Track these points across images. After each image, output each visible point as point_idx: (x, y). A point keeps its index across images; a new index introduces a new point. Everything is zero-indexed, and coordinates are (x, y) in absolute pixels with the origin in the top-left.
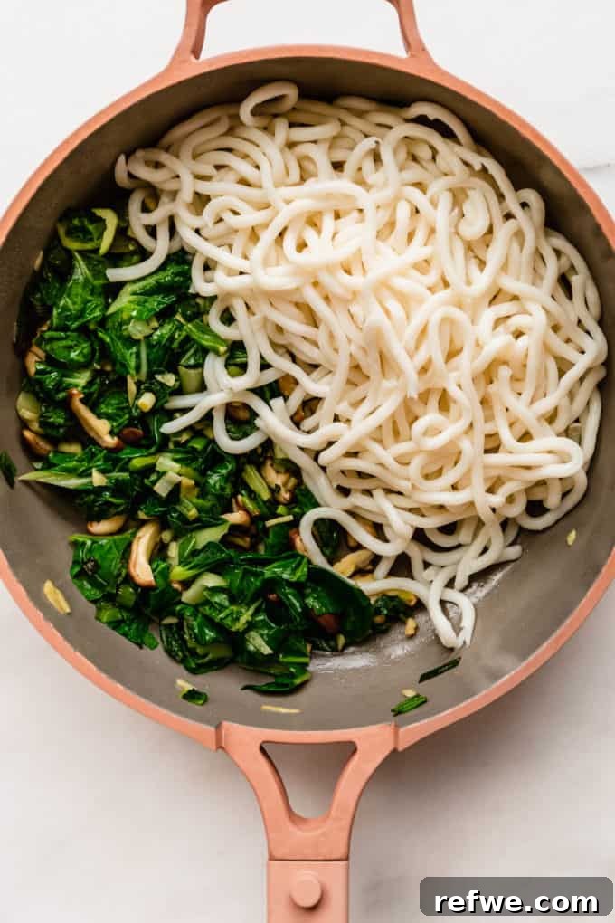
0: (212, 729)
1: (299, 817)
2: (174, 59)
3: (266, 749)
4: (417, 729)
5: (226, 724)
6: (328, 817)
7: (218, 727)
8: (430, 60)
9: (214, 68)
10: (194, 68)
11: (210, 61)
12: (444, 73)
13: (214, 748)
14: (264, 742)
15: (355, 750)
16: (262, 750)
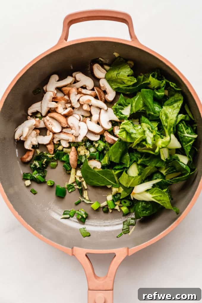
0: (71, 249)
1: (98, 277)
2: (59, 41)
3: (87, 255)
4: (134, 249)
5: (75, 248)
6: (107, 276)
7: (72, 248)
8: (138, 42)
9: (71, 44)
10: (65, 44)
11: (70, 42)
12: (142, 46)
13: (71, 255)
14: (87, 253)
15: (115, 256)
16: (86, 255)
